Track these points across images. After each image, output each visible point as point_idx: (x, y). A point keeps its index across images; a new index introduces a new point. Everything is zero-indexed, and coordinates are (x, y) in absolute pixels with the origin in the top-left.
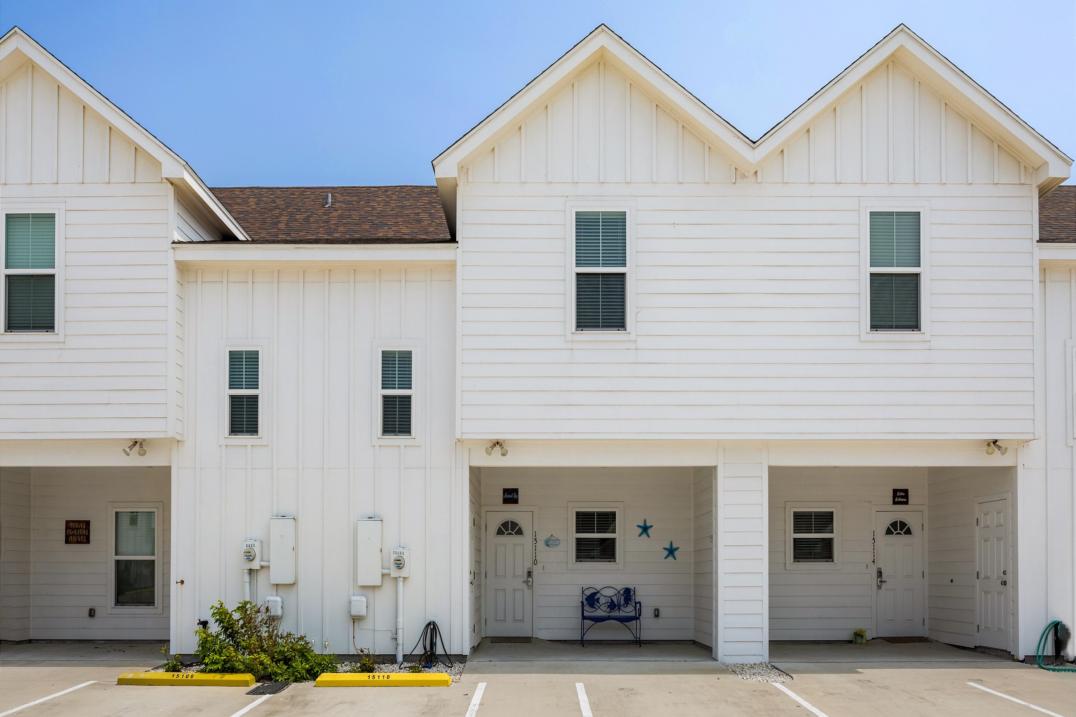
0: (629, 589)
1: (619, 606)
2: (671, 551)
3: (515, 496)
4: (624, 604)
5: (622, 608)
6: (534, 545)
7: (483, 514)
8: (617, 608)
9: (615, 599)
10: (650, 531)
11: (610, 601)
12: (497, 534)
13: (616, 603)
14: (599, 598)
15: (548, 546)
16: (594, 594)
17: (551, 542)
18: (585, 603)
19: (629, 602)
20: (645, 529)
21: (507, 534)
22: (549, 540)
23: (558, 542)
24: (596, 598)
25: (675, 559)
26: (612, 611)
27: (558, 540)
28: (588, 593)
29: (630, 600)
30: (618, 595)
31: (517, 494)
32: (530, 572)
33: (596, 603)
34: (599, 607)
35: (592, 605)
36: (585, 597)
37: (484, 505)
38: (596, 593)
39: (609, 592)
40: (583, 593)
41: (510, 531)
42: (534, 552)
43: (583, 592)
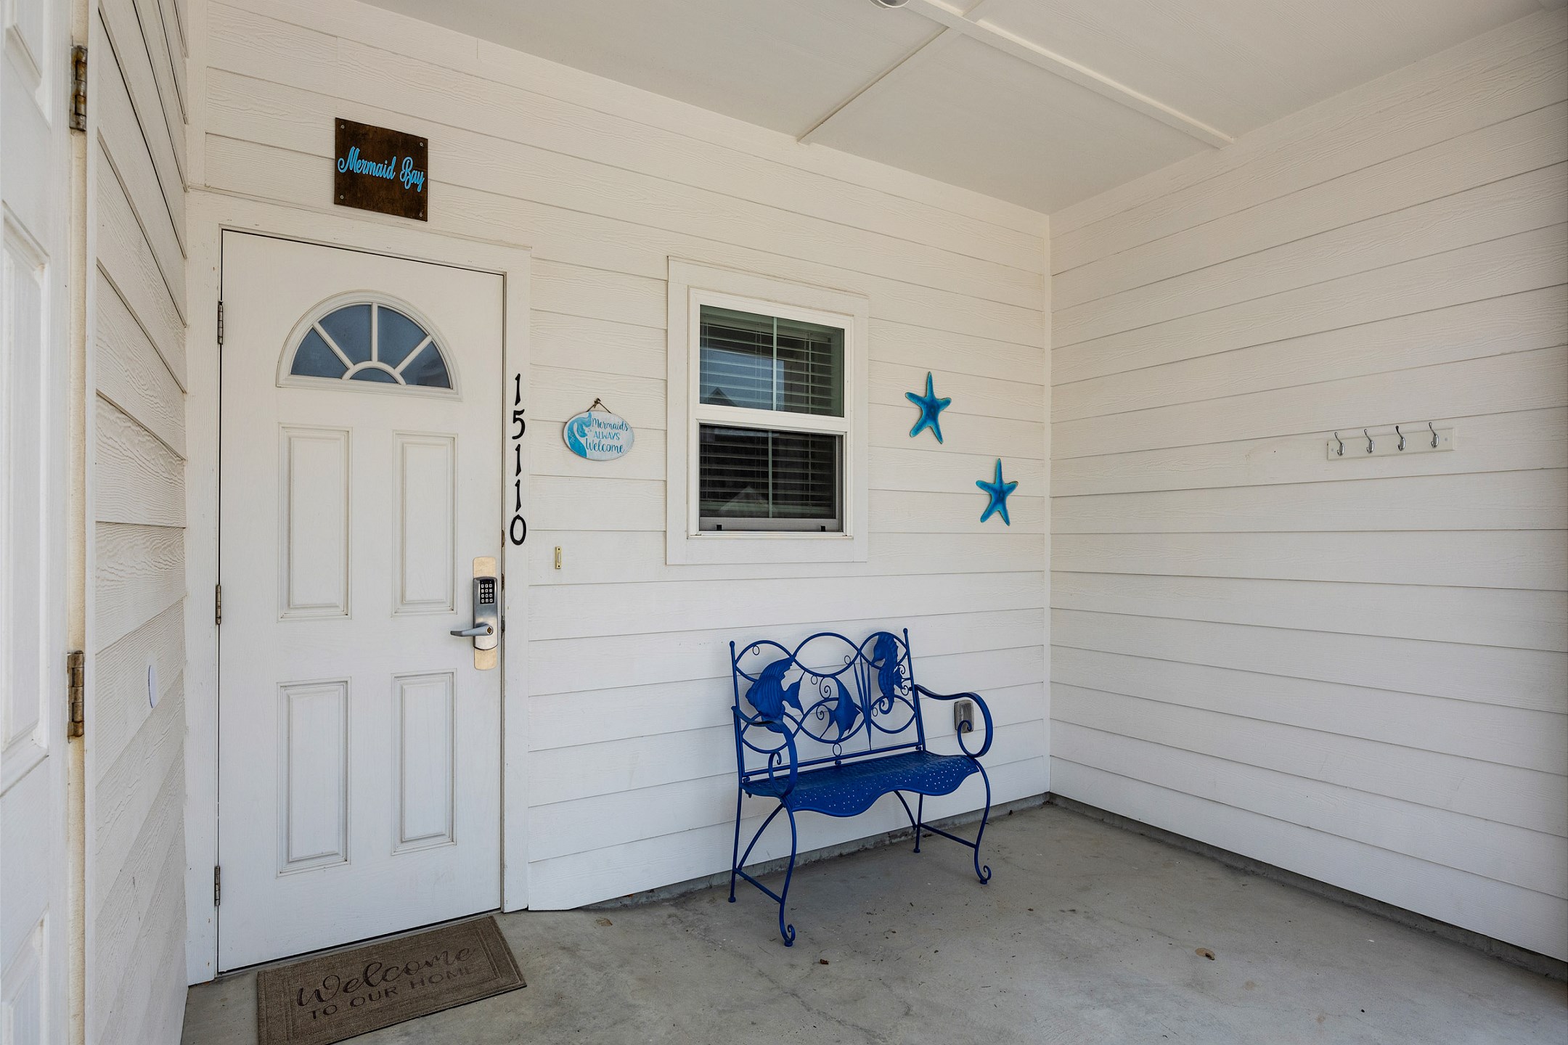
0: (891, 636)
1: (867, 709)
2: (999, 494)
3: (410, 177)
4: (880, 700)
5: (878, 717)
6: (511, 445)
7: (200, 235)
8: (860, 718)
9: (848, 679)
10: (943, 416)
11: (835, 693)
12: (297, 369)
13: (856, 700)
14: (796, 687)
15: (579, 450)
16: (776, 670)
17: (591, 436)
18: (748, 711)
19: (897, 691)
20: (931, 408)
21: (357, 377)
22: (583, 425)
23: (623, 434)
24: (785, 684)
25: (1007, 522)
26: (846, 734)
27: (623, 426)
28: (753, 664)
29: (898, 679)
30: (858, 661)
31: (421, 164)
32: (490, 581)
33: (789, 709)
34: (800, 725)
35: (771, 720)
36: (744, 685)
37: (207, 189)
38: (784, 665)
39: (822, 656)
40: (735, 669)
41: (375, 363)
42: (511, 479)
43: (735, 662)
